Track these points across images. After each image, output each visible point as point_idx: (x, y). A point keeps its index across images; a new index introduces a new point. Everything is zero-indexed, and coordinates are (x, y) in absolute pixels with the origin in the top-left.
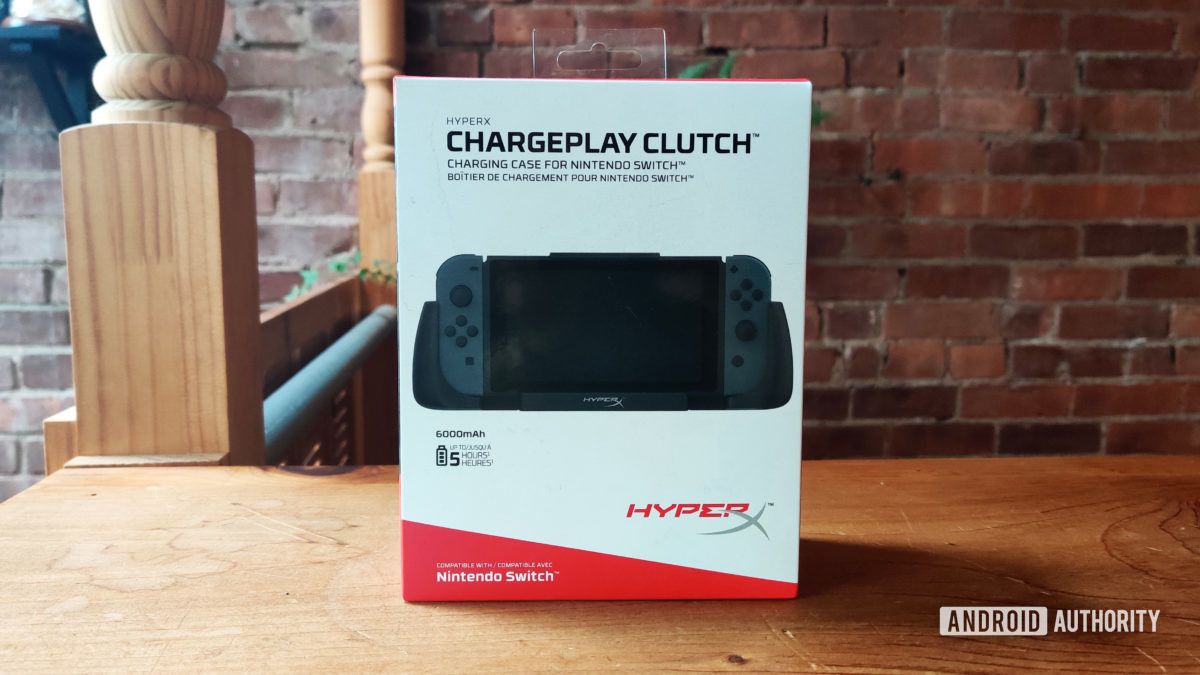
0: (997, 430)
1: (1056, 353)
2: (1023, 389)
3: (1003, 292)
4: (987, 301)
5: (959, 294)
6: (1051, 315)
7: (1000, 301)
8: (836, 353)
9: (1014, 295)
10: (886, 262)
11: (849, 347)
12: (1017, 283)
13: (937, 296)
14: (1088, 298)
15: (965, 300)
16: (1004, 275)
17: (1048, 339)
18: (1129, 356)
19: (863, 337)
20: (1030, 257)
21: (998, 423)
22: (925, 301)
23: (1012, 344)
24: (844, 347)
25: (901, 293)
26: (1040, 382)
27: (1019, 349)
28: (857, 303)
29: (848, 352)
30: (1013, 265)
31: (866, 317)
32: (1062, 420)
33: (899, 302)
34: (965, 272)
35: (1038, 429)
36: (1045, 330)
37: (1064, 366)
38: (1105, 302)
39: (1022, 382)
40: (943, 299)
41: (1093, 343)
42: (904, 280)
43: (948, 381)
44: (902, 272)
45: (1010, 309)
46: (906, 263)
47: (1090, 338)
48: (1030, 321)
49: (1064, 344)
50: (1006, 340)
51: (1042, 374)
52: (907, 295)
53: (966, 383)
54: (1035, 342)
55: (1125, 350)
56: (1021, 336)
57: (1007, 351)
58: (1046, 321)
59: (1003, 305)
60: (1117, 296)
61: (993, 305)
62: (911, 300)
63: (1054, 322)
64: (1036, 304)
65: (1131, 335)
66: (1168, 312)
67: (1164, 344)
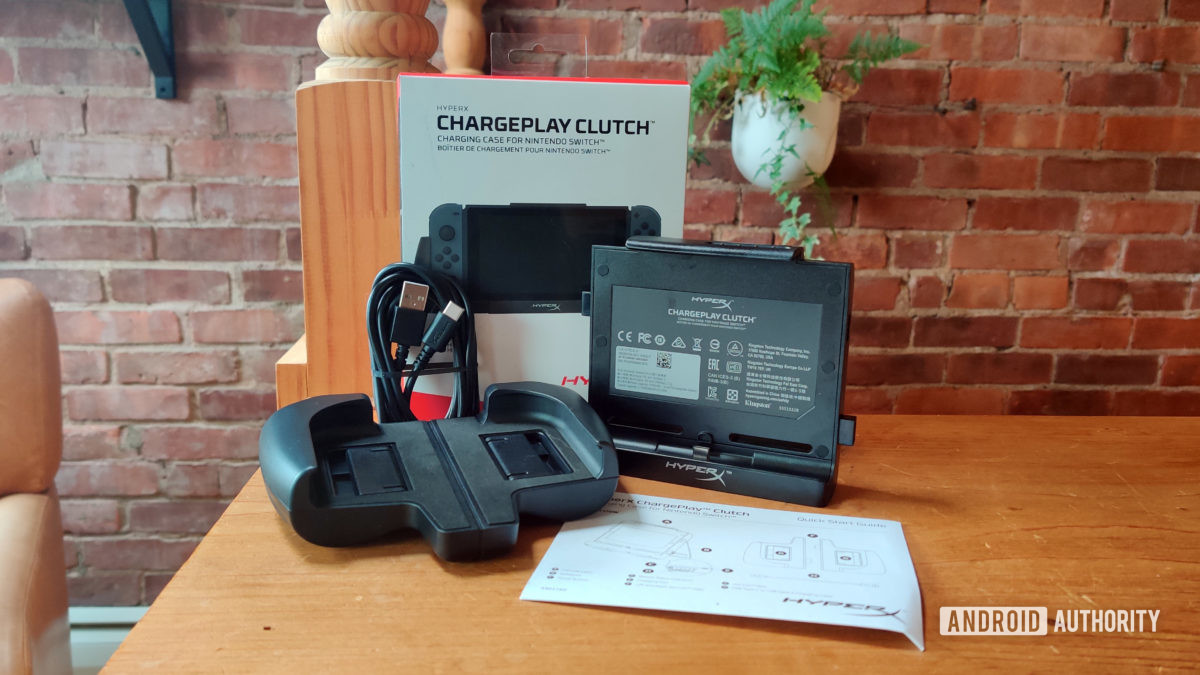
0: (1055, 360)
1: (1120, 286)
2: (1083, 321)
3: (1071, 226)
4: (1054, 233)
5: (1026, 226)
6: (1118, 248)
7: (1067, 234)
8: (902, 282)
9: (1082, 228)
10: (956, 192)
11: (915, 276)
12: (1086, 216)
13: (1004, 228)
14: (1156, 232)
15: (1032, 232)
16: (1072, 207)
17: (1113, 272)
18: (1192, 290)
19: (929, 268)
20: (1101, 190)
21: (1056, 354)
22: (993, 232)
23: (1076, 277)
24: (909, 276)
25: (969, 225)
26: (1100, 314)
27: (1082, 282)
28: (924, 233)
29: (912, 282)
30: (1082, 196)
31: (932, 246)
32: (1120, 352)
33: (965, 233)
34: (1034, 204)
35: (1095, 360)
36: (1111, 263)
37: (1126, 299)
38: (1172, 236)
39: (1084, 314)
40: (1010, 231)
41: (1157, 277)
42: (973, 211)
43: (1010, 312)
44: (970, 203)
45: (1077, 242)
46: (975, 194)
47: (1155, 271)
48: (1095, 254)
49: (1128, 277)
50: (1070, 273)
51: (1104, 307)
52: (974, 227)
53: (1027, 314)
54: (1100, 275)
55: (1188, 285)
56: (1084, 267)
57: (1070, 283)
58: (1112, 254)
59: (1069, 238)
60: (1185, 230)
61: (1060, 237)
62: (978, 231)
63: (1120, 254)
64: (1104, 237)
65: (1196, 269)
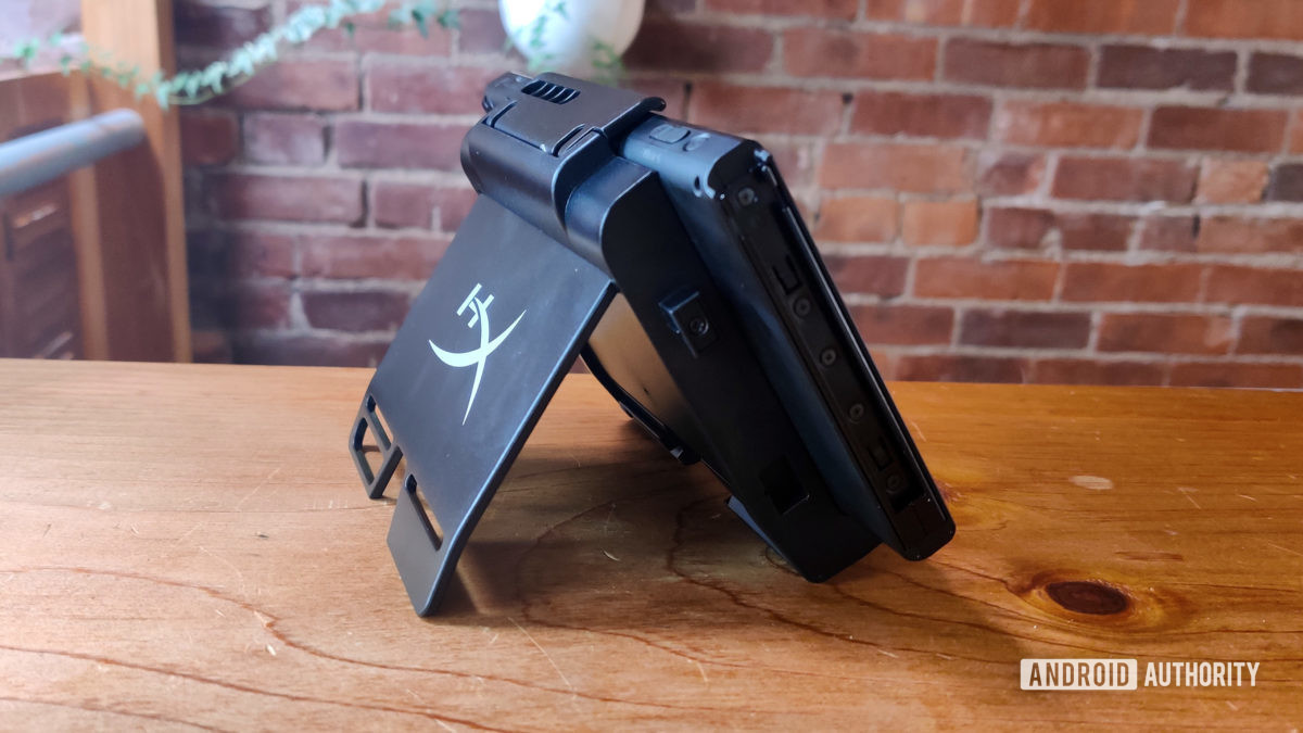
0: (958, 316)
1: (1046, 218)
2: (997, 264)
3: (982, 133)
4: (960, 143)
5: (922, 132)
6: (1043, 166)
7: (975, 144)
9: (997, 137)
10: (825, 82)
12: (1001, 121)
13: (892, 132)
14: (1093, 145)
15: (928, 142)
16: (983, 108)
17: (1037, 198)
18: (1139, 227)
20: (1023, 84)
21: (961, 306)
22: (877, 140)
23: (989, 203)
25: (845, 126)
26: (1020, 254)
27: (996, 212)
28: (784, 139)
30: (999, 96)
31: (794, 157)
32: (1043, 307)
33: (842, 139)
34: (933, 103)
35: (1011, 318)
36: (1034, 185)
37: (1054, 236)
38: (1115, 152)
39: (998, 255)
40: (901, 139)
41: (1095, 207)
42: (851, 109)
43: (899, 249)
44: (847, 98)
45: (989, 156)
46: (854, 86)
47: (1092, 198)
48: (1014, 174)
49: (1060, 207)
50: (980, 199)
51: (1024, 244)
52: (852, 132)
53: (923, 252)
54: (1019, 202)
55: (1134, 218)
56: (1000, 190)
57: (980, 212)
58: (1035, 174)
59: (978, 151)
60: (1132, 145)
61: (967, 151)
62: (858, 138)
63: (1047, 174)
64: (1025, 151)
65: (1145, 198)
66: (1197, 169)
67: (1186, 212)
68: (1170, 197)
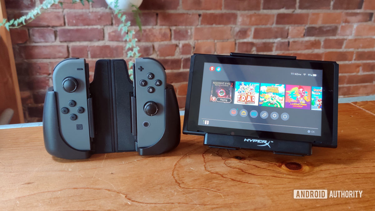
1: (252, 44)
3: (235, 23)
4: (229, 26)
5: (220, 24)
6: (251, 31)
7: (234, 26)
8: (177, 46)
9: (239, 24)
10: (194, 11)
11: (181, 43)
12: (240, 19)
13: (212, 24)
14: (263, 25)
15: (222, 26)
16: (235, 16)
17: (250, 39)
18: (275, 45)
19: (186, 40)
20: (244, 10)
22: (208, 26)
23: (237, 41)
24: (179, 43)
25: (200, 23)
27: (239, 43)
28: (184, 27)
29: (181, 46)
30: (239, 13)
31: (187, 32)
33: (199, 27)
34: (222, 15)
36: (249, 36)
37: (254, 49)
38: (268, 26)
40: (214, 25)
41: (264, 41)
42: (201, 18)
44: (200, 15)
45: (237, 29)
46: (201, 12)
47: (263, 39)
48: (243, 33)
49: (255, 41)
50: (235, 40)
51: (247, 51)
52: (202, 24)
54: (245, 40)
55: (274, 43)
56: (240, 38)
57: (236, 44)
58: (249, 33)
59: (234, 28)
60: (273, 24)
61: (231, 27)
62: (203, 26)
63: (251, 33)
64: (246, 27)
65: (276, 38)
66: (288, 29)
67: (286, 40)
68: (282, 37)
